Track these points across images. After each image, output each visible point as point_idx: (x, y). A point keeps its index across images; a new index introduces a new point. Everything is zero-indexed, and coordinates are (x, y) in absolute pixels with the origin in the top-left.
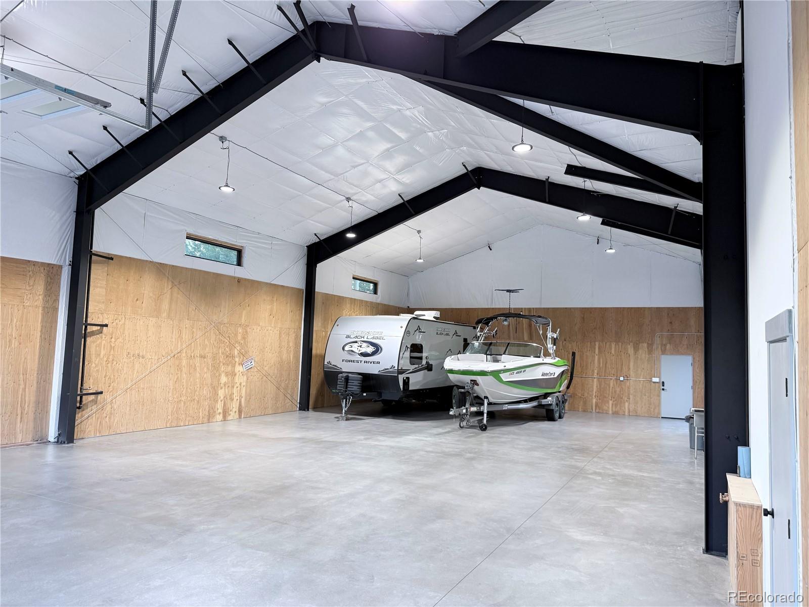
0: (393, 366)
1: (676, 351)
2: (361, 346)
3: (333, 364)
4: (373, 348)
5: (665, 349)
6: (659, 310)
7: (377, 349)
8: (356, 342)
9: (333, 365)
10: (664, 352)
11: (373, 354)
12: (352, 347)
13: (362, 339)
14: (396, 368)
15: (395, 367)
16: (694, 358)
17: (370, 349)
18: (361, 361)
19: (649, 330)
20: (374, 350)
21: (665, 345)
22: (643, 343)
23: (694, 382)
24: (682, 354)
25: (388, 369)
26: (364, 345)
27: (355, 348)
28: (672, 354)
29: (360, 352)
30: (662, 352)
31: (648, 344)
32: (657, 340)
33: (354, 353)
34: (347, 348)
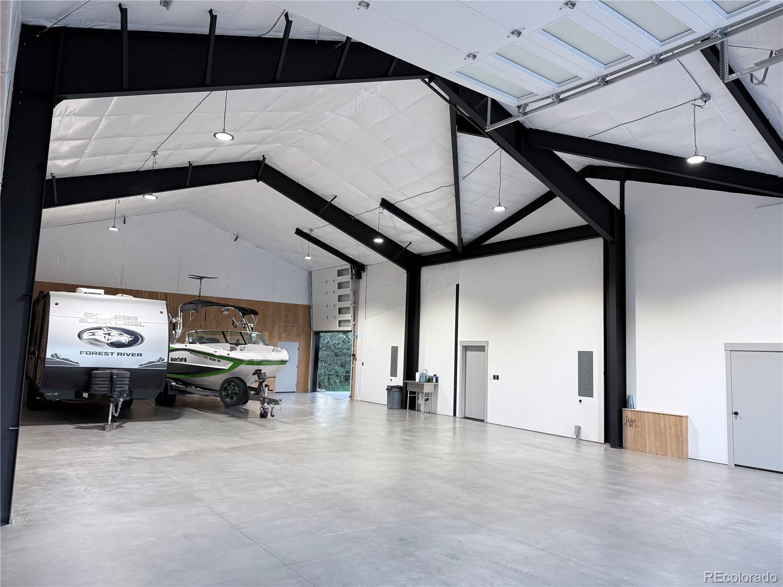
0: (161, 358)
1: (289, 339)
2: (109, 334)
3: (62, 357)
4: (129, 336)
5: (281, 337)
6: (279, 305)
7: (136, 339)
8: (100, 329)
9: (63, 359)
10: (280, 339)
11: (130, 344)
12: (94, 335)
13: (109, 325)
14: (166, 361)
15: (164, 360)
16: (300, 344)
17: (125, 339)
18: (112, 354)
19: (271, 321)
20: (131, 339)
21: (282, 333)
22: (265, 331)
23: (299, 362)
24: (292, 341)
25: (154, 362)
26: (114, 333)
27: (100, 335)
28: (286, 341)
29: (109, 342)
30: (279, 339)
31: (269, 332)
32: (276, 329)
33: (100, 343)
34: (85, 336)
